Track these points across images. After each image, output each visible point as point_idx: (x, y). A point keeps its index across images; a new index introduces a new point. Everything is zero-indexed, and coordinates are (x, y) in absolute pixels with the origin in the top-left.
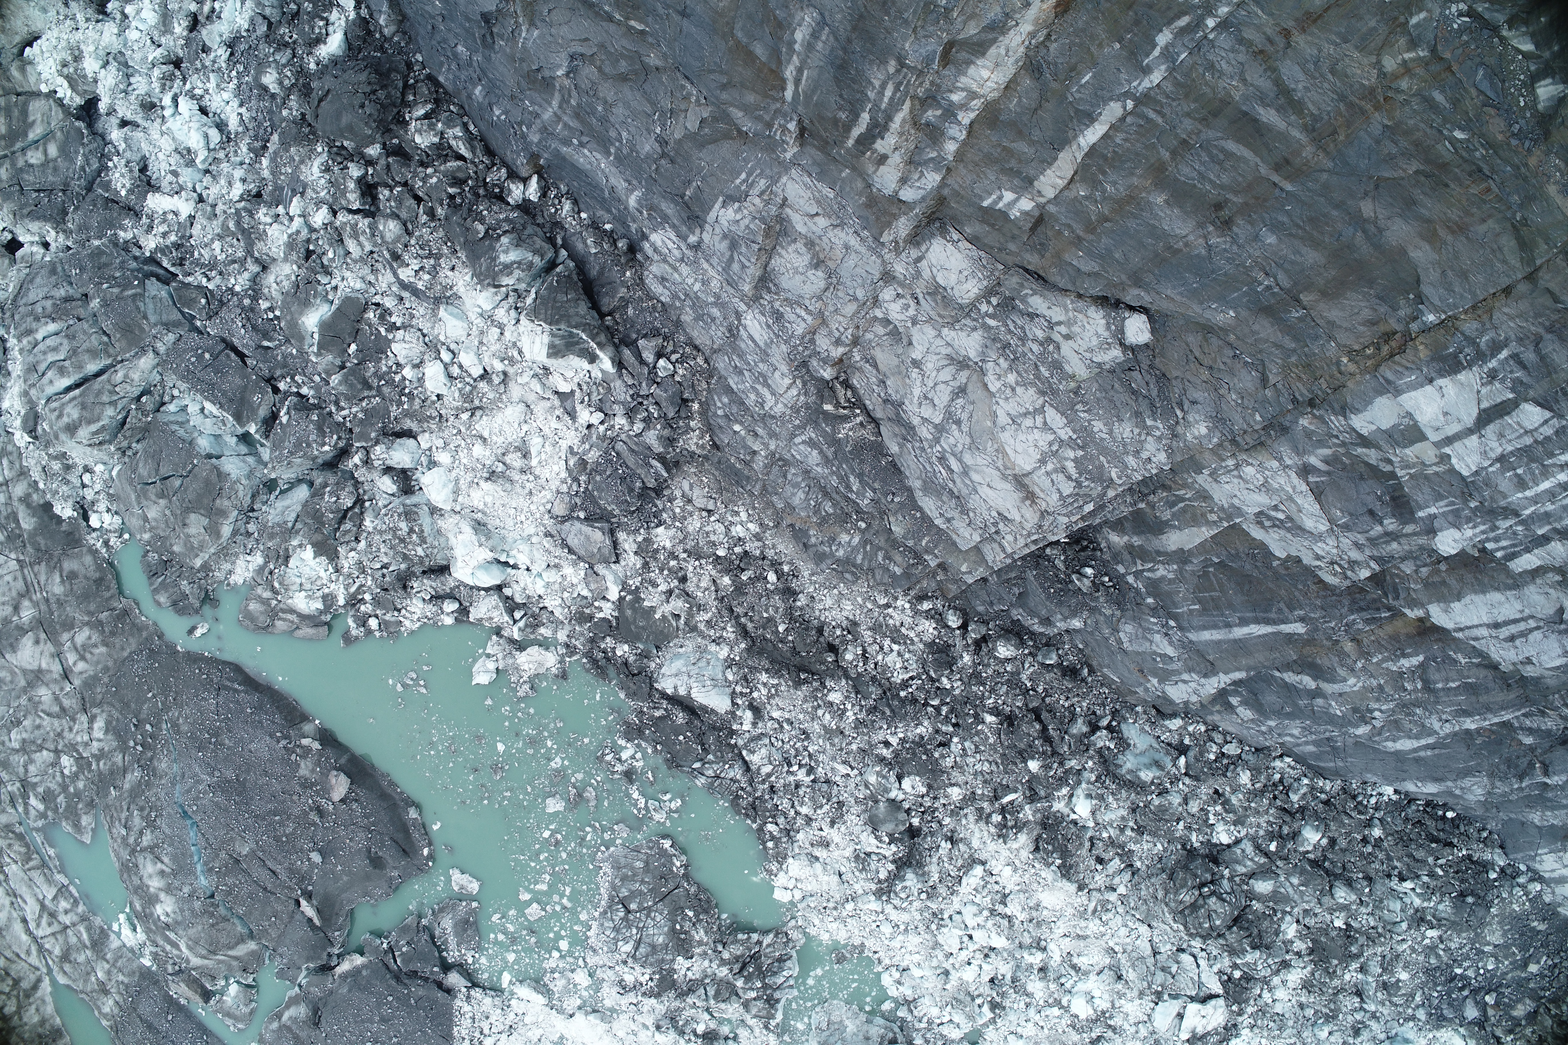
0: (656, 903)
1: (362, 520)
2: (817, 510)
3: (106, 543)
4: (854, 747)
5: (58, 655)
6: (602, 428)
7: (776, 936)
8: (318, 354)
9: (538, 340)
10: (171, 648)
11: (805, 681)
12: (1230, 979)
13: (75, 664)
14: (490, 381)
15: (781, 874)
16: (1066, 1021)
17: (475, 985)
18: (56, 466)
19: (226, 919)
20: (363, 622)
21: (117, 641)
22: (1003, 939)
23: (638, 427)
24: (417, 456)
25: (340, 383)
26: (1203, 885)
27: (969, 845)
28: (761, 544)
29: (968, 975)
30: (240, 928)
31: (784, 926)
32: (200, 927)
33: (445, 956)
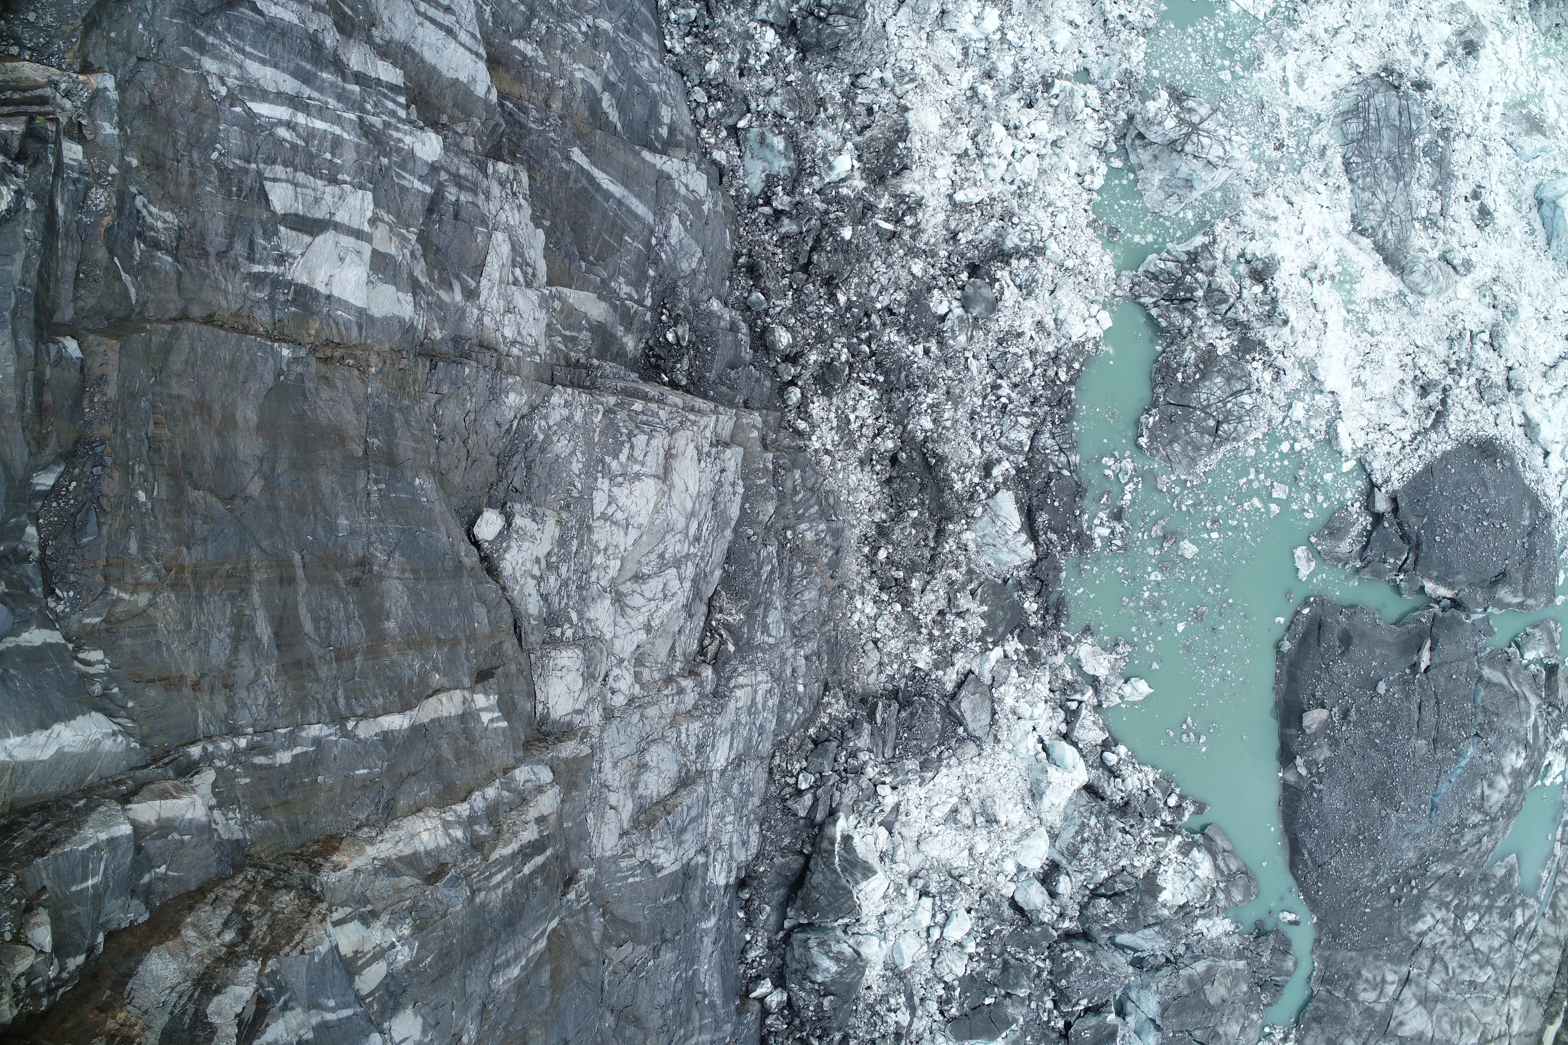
0: (1195, 408)
1: (1106, 880)
2: (806, 574)
3: (1285, 1039)
4: (950, 373)
5: (1397, 1000)
6: (888, 780)
7: (1139, 296)
8: (1015, 1020)
9: (869, 889)
10: (1320, 924)
11: (935, 455)
13: (1393, 983)
14: (926, 886)
15: (1090, 335)
16: (1010, 21)
17: (1372, 485)
19: (1484, 710)
20: (1178, 809)
21: (1349, 969)
23: (864, 756)
24: (1025, 884)
25: (1022, 987)
26: (821, 20)
27: (947, 220)
28: (865, 584)
29: (1041, 128)
30: (1481, 692)
31: (1126, 297)
32: (1507, 722)
33: (1370, 527)
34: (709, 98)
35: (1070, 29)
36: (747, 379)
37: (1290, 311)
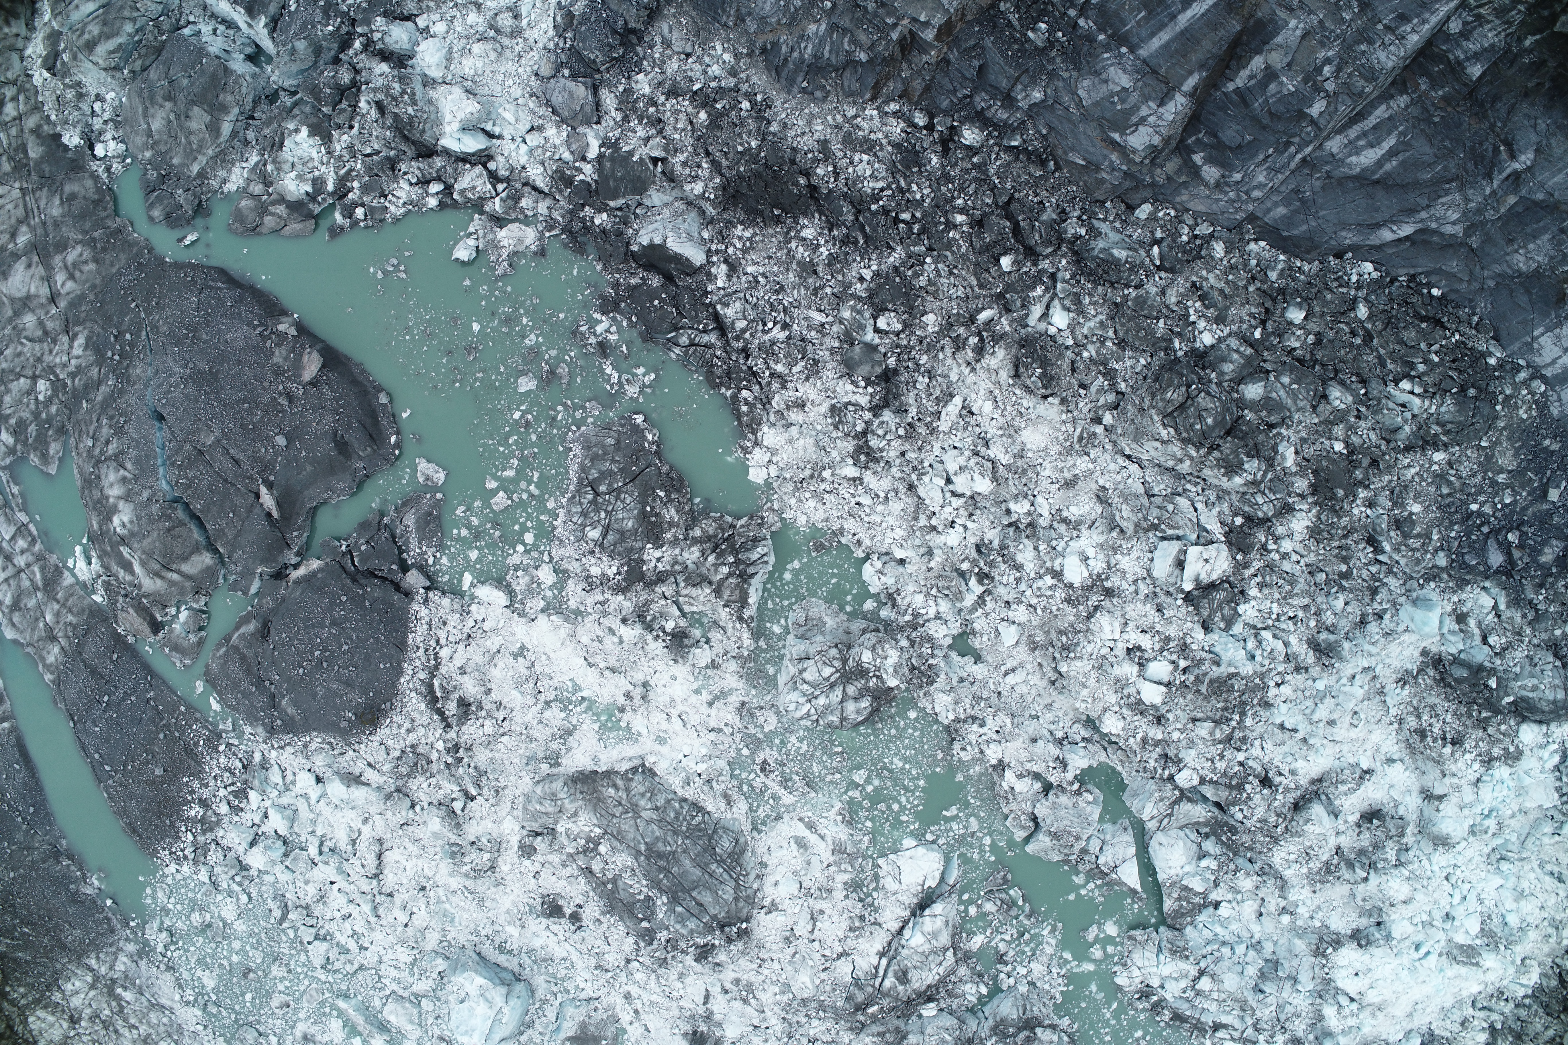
0: (625, 484)
1: (358, 101)
3: (108, 169)
4: (828, 290)
5: (48, 279)
7: (751, 518)
10: (161, 261)
11: (778, 220)
12: (1231, 531)
13: (63, 285)
15: (757, 450)
16: (1060, 594)
18: (70, 94)
19: (183, 525)
20: (349, 213)
21: (108, 258)
22: (987, 481)
24: (413, 38)
26: (1190, 383)
27: (946, 379)
28: (733, 80)
29: (953, 538)
30: (197, 535)
31: (760, 508)
32: (155, 535)
33: (405, 555)
34: (1196, 237)
35: (1009, 666)
36: (964, 77)
37: (631, 633)
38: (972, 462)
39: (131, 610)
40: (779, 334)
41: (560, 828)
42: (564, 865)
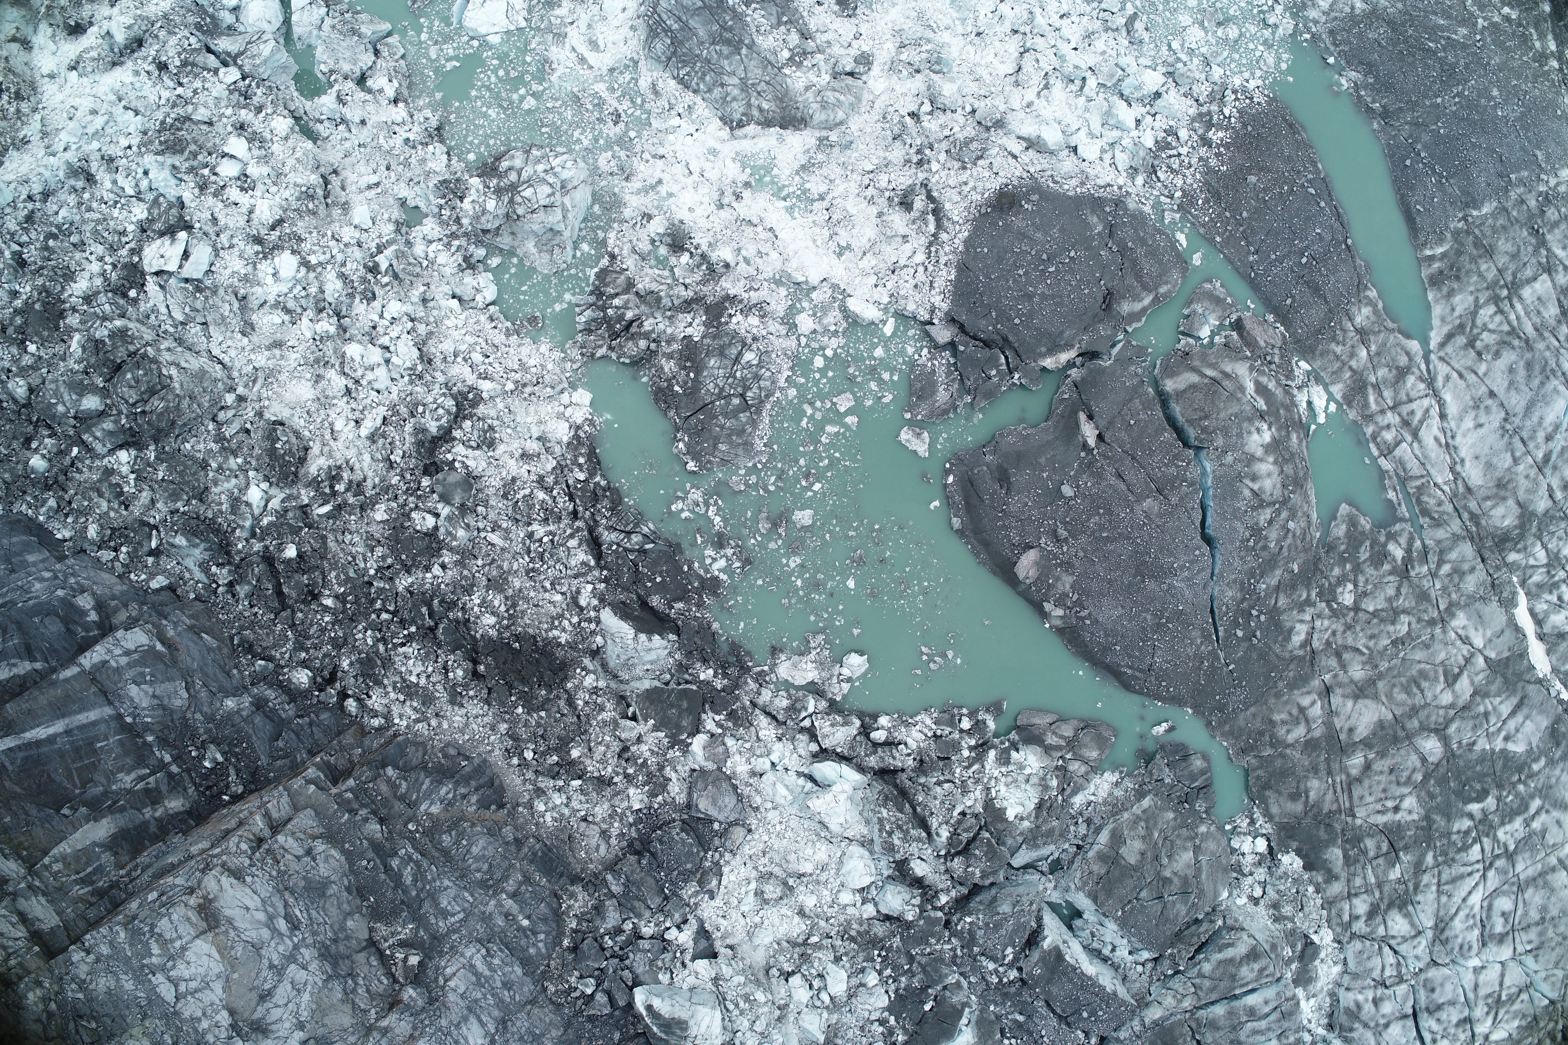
0: (712, 402)
1: (950, 839)
3: (1252, 822)
4: (480, 562)
5: (1331, 713)
6: (668, 925)
7: (593, 355)
8: (966, 1004)
9: (703, 1030)
10: (1197, 710)
11: (517, 637)
12: (140, 284)
13: (1313, 703)
14: (782, 971)
15: (579, 421)
16: (306, 246)
18: (1287, 910)
19: (1190, 422)
20: (978, 726)
21: (1258, 724)
22: (348, 355)
23: (627, 926)
24: (881, 896)
25: (946, 976)
26: (144, 412)
27: (374, 456)
28: (540, 785)
29: (395, 308)
30: (1177, 409)
31: (584, 364)
32: (1222, 415)
33: (952, 361)
34: (114, 550)
35: (373, 192)
36: (297, 735)
37: (725, 253)
38: (360, 373)
39: (1262, 344)
40: (539, 530)
41: (826, 78)
42: (828, 42)
